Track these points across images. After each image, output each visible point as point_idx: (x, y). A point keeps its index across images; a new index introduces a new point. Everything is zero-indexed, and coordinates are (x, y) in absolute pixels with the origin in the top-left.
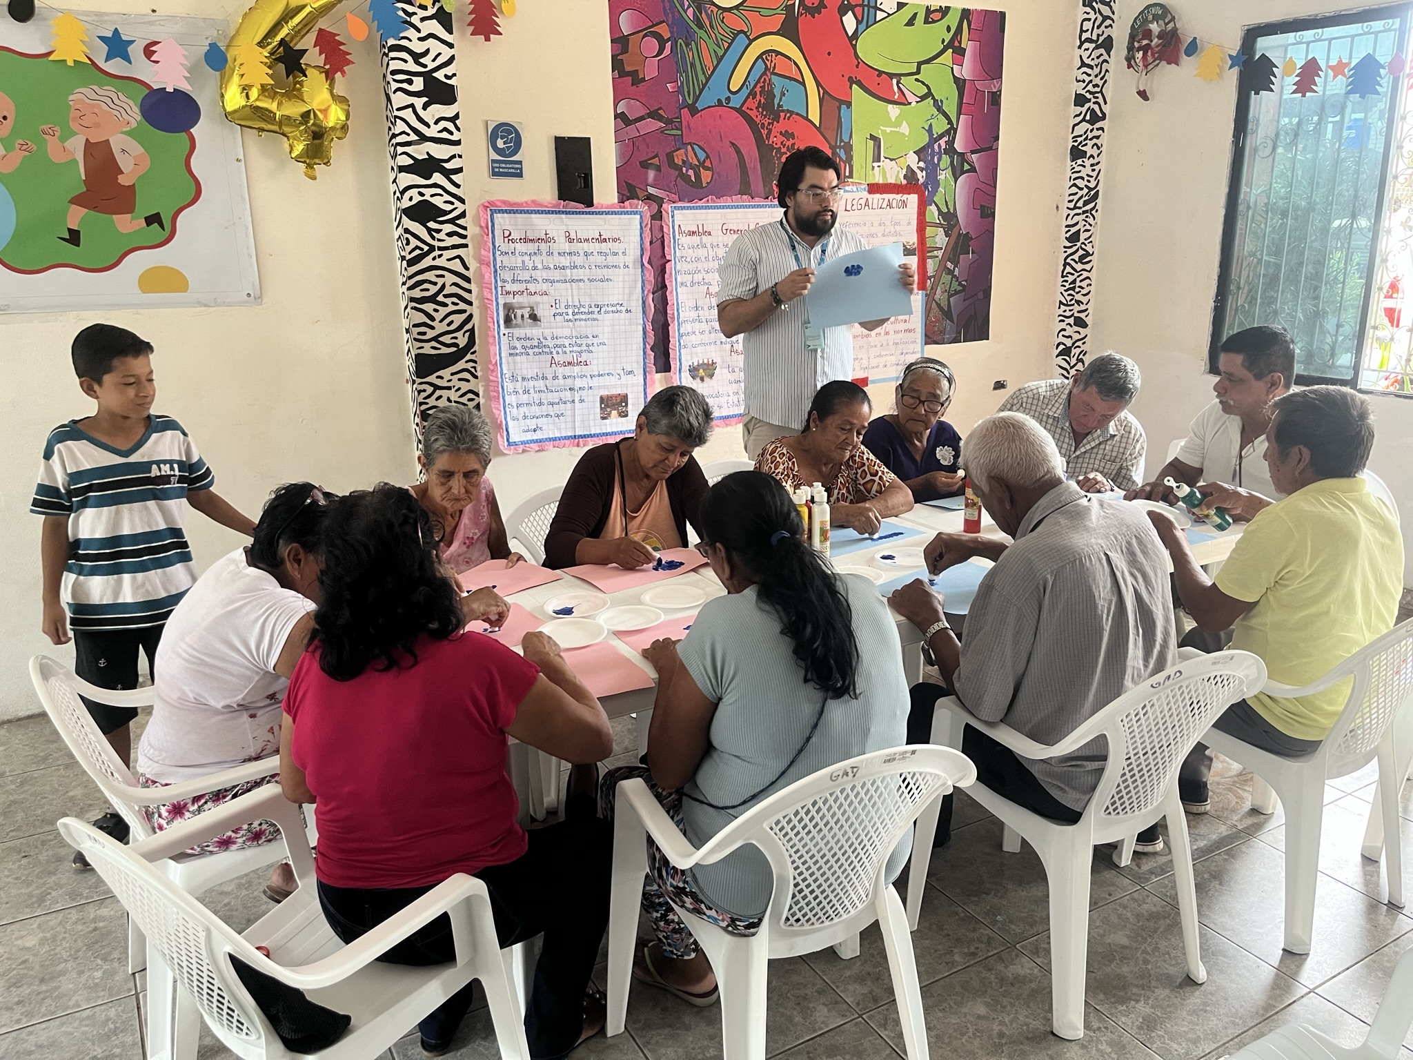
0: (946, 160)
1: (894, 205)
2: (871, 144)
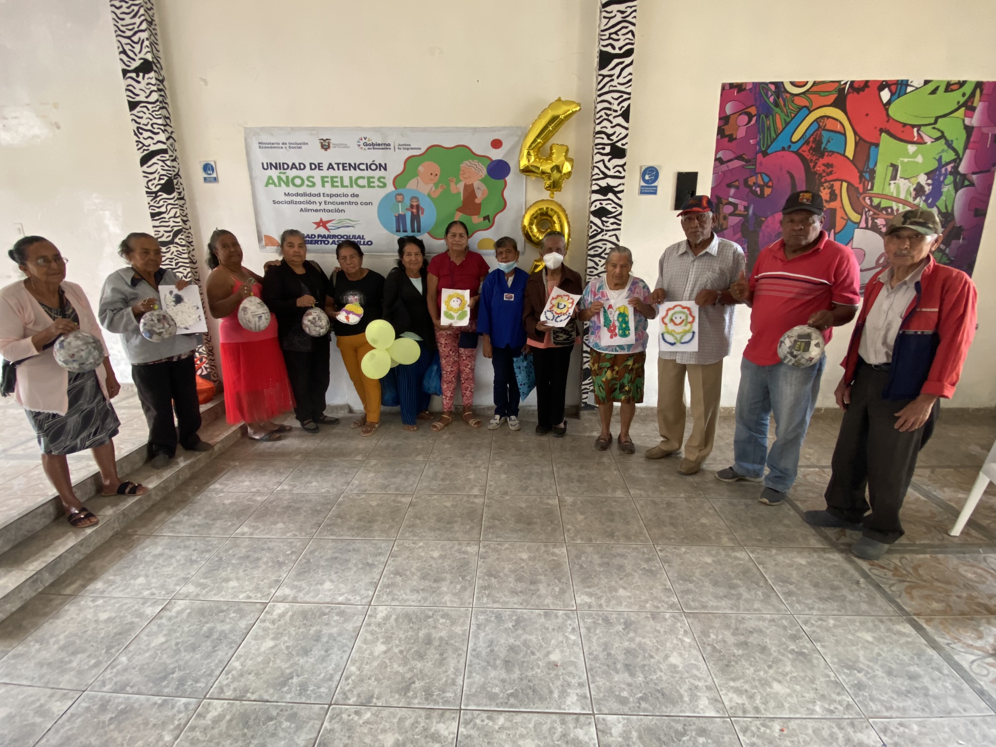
0: (950, 178)
2: (891, 169)
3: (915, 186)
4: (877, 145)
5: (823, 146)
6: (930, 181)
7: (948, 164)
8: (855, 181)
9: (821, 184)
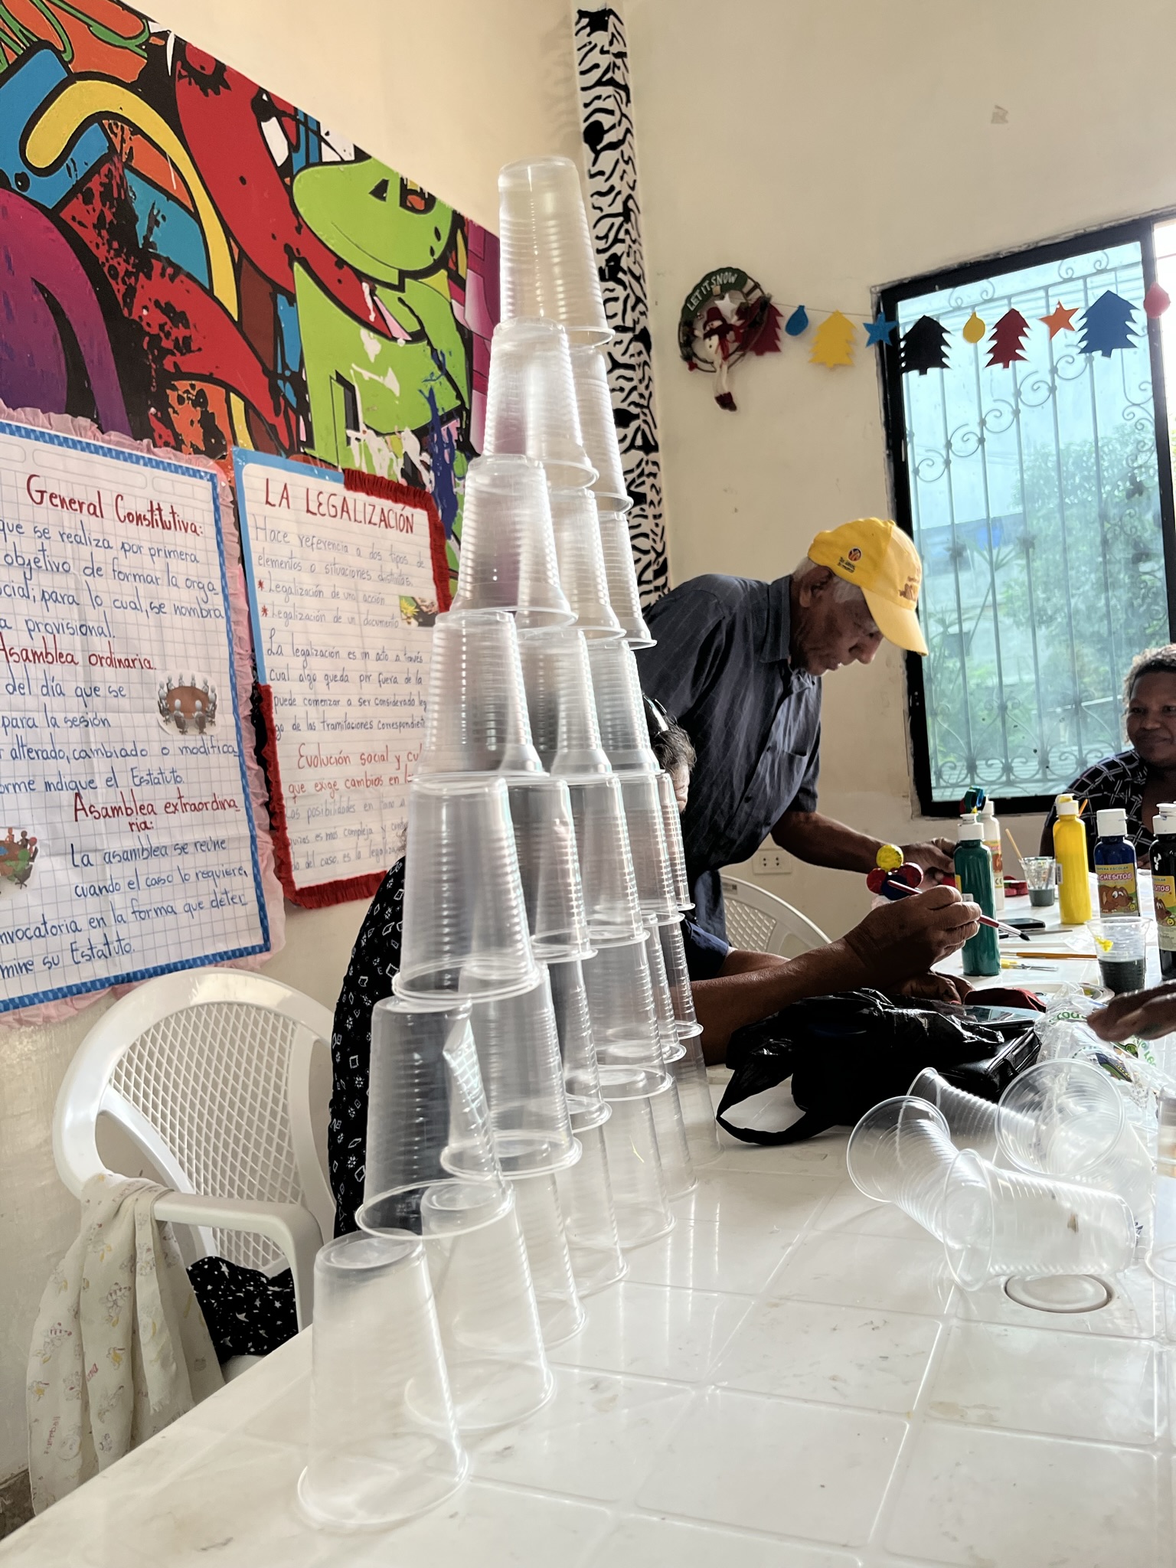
0: (461, 461)
1: (393, 523)
2: (339, 390)
3: (401, 461)
4: (292, 299)
5: (141, 229)
6: (426, 457)
7: (449, 416)
8: (265, 405)
9: (167, 380)
